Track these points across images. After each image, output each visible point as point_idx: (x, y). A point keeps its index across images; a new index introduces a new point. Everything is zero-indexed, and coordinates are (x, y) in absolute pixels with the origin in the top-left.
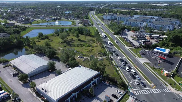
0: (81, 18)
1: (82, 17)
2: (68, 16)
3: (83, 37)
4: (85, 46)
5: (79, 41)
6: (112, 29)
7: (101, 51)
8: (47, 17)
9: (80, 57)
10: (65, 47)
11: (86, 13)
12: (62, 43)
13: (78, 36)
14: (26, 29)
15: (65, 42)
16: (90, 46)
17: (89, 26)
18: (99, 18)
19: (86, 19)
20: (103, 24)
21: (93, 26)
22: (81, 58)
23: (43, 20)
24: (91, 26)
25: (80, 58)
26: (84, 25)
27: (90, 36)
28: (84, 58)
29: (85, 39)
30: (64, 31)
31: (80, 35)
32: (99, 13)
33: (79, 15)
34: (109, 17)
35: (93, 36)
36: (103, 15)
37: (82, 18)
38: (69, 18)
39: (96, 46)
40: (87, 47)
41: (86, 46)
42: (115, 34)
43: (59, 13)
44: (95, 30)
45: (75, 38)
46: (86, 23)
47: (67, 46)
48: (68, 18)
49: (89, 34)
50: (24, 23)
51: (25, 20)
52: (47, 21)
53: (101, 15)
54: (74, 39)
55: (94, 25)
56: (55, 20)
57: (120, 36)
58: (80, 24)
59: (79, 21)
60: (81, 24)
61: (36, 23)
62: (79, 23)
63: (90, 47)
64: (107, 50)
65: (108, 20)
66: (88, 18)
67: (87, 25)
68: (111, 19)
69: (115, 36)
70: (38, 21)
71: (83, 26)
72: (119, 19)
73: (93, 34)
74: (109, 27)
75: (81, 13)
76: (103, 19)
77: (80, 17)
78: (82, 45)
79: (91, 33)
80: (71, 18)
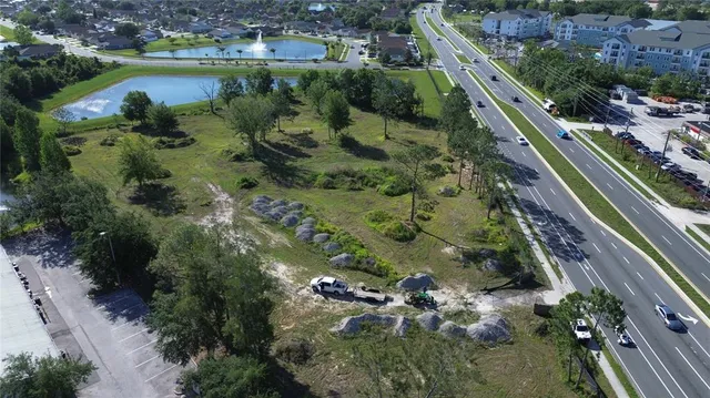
0: (377, 30)
1: (382, 22)
2: (313, 23)
3: (368, 128)
4: (374, 186)
5: (343, 153)
6: (539, 86)
7: (482, 236)
8: (224, 23)
9: (322, 289)
10: (249, 185)
11: (403, 12)
12: (239, 158)
13: (339, 119)
14: (96, 73)
15: (258, 152)
16: (404, 192)
17: (411, 66)
18: (462, 29)
19: (398, 33)
20: (485, 57)
21: (431, 68)
22: (335, 295)
23: (200, 36)
24: (419, 65)
25: (326, 294)
26: (386, 61)
27: (410, 117)
28: (350, 297)
29: (382, 138)
30: (275, 87)
31: (353, 111)
32: (460, 11)
33: (370, 15)
34: (511, 24)
35: (428, 123)
36: (479, 18)
37: (381, 29)
38: (321, 27)
39: (449, 193)
40: (387, 194)
41: (385, 187)
42: (562, 115)
43: (283, 10)
44: (441, 86)
45: (321, 130)
46: (398, 52)
47: (263, 181)
48: (316, 29)
49: (405, 109)
50: (108, 48)
51: (117, 32)
52: (217, 41)
53: (469, 19)
54: (314, 137)
55: (439, 62)
56: (252, 36)
57: (599, 127)
58: (365, 58)
59: (362, 42)
60: (371, 56)
61: (161, 49)
62: (361, 53)
63: (408, 198)
64: (527, 232)
65: (509, 38)
66: (408, 31)
67: (400, 59)
68: (520, 36)
69: (566, 125)
70: (173, 40)
71: (380, 66)
72: (569, 35)
73: (431, 108)
74: (519, 73)
75: (379, 11)
76: (482, 37)
77: (368, 27)
78: (359, 181)
79: (418, 102)
80: (329, 26)
